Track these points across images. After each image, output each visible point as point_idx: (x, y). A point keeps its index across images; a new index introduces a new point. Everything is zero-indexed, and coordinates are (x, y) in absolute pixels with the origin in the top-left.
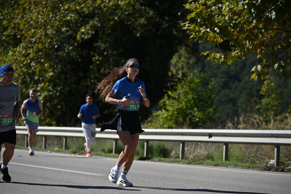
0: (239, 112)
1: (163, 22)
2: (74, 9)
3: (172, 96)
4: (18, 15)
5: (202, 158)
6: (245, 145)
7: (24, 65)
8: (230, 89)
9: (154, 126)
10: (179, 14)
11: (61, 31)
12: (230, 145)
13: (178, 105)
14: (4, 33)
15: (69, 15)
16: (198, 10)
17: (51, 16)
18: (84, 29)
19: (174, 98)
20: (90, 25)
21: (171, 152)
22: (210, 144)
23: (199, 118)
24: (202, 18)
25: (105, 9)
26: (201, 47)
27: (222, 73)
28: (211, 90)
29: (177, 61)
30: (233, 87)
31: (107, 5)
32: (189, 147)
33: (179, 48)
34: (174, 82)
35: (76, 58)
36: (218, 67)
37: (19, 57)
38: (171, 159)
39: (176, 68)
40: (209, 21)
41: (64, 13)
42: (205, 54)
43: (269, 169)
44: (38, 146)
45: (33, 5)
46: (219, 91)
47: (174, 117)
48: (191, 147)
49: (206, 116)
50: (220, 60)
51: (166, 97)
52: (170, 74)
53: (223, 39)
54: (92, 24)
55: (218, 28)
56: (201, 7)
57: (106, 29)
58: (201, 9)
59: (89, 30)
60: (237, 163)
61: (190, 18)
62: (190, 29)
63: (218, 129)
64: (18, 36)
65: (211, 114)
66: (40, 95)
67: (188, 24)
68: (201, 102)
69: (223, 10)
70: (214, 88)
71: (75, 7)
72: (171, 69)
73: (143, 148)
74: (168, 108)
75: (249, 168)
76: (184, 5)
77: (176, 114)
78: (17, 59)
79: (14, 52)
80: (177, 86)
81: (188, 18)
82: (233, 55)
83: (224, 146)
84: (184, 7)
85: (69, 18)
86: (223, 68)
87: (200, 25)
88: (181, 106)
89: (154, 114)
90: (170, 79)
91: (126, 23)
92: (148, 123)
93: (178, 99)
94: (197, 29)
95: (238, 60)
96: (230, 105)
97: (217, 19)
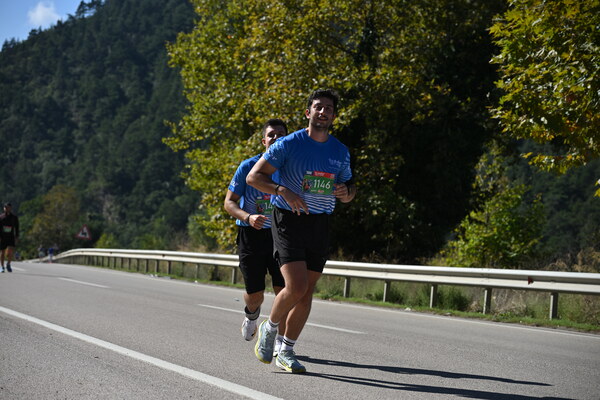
2: (333, 84)
3: (479, 219)
4: (252, 93)
5: (517, 312)
6: (585, 296)
8: (570, 211)
9: (449, 262)
10: (488, 96)
12: (560, 296)
14: (232, 118)
16: (517, 91)
17: (300, 94)
19: (480, 223)
20: (353, 106)
21: (471, 302)
23: (517, 252)
24: (523, 102)
25: (379, 85)
26: (525, 147)
27: (558, 186)
29: (486, 167)
30: (574, 207)
32: (499, 296)
33: (489, 145)
34: (480, 198)
36: (551, 178)
38: (470, 314)
39: (485, 177)
40: (532, 108)
42: (526, 156)
45: (275, 78)
46: (552, 213)
47: (480, 251)
48: (502, 296)
50: (549, 167)
51: (467, 221)
52: (474, 185)
53: (554, 135)
55: (546, 118)
56: (522, 85)
58: (521, 89)
60: (571, 323)
61: (506, 103)
62: (504, 119)
64: (251, 123)
65: (537, 248)
67: (501, 110)
68: (521, 228)
69: (554, 91)
71: (334, 81)
72: (477, 178)
73: (429, 294)
74: (469, 236)
75: (589, 331)
76: (495, 83)
77: (483, 246)
79: (244, 146)
80: (483, 204)
81: (502, 101)
82: (569, 159)
83: (552, 297)
84: (495, 85)
87: (518, 113)
88: (487, 233)
89: (450, 245)
90: (474, 193)
92: (439, 258)
93: (486, 223)
94: (514, 118)
95: (576, 167)
96: (568, 235)
97: (545, 105)
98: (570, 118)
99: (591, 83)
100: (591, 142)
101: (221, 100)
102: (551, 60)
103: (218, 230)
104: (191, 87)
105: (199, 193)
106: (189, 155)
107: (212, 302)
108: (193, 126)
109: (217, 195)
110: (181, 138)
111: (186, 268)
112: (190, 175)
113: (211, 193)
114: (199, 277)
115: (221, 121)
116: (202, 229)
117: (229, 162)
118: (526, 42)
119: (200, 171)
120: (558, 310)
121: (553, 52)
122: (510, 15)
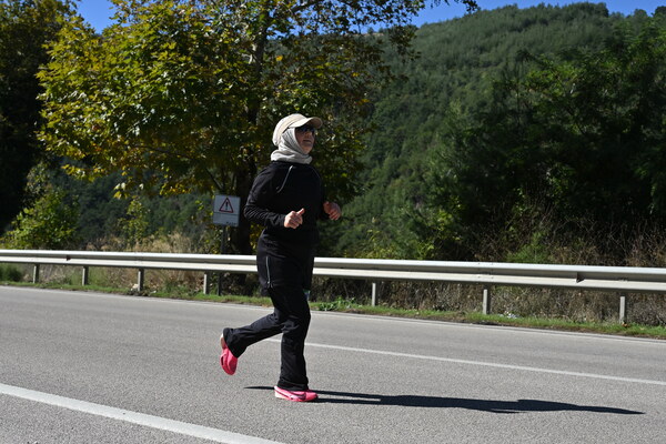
3: (29, 213)
5: (59, 281)
6: (107, 268)
8: (97, 208)
9: (7, 246)
10: (35, 123)
12: (90, 268)
13: (36, 224)
16: (57, 121)
19: (30, 216)
21: (24, 275)
22: (68, 266)
23: (61, 238)
24: (61, 129)
27: (89, 191)
29: (34, 177)
32: (45, 270)
34: (31, 198)
38: (24, 284)
39: (34, 183)
40: (69, 134)
42: (65, 168)
43: (132, 294)
46: (84, 210)
47: (31, 238)
48: (48, 270)
49: (67, 236)
50: (81, 177)
51: (21, 215)
52: (25, 189)
53: (85, 154)
55: (78, 142)
56: (60, 117)
60: (97, 287)
61: (48, 129)
62: (48, 141)
65: (74, 235)
69: (84, 122)
72: (28, 184)
74: (23, 227)
75: (110, 292)
76: (41, 113)
80: (34, 202)
82: (95, 172)
83: (84, 269)
84: (40, 116)
87: (57, 136)
89: (8, 234)
93: (36, 217)
95: (101, 177)
96: (97, 226)
97: (78, 131)
98: (96, 142)
100: (111, 160)
102: (82, 100)
118: (64, 86)
120: (88, 279)
121: (83, 94)
122: (52, 66)
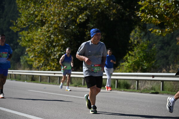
0: (170, 63)
1: (126, 12)
2: (75, 5)
3: (131, 54)
4: (44, 8)
5: (149, 89)
6: (173, 82)
7: (47, 37)
8: (165, 50)
9: (121, 71)
10: (135, 7)
11: (68, 17)
12: (164, 82)
13: (135, 59)
14: (36, 19)
15: (73, 8)
16: (146, 5)
17: (62, 9)
18: (81, 16)
19: (132, 55)
20: (84, 14)
21: (131, 86)
22: (153, 81)
23: (147, 66)
24: (149, 9)
25: (93, 5)
26: (147, 26)
27: (160, 41)
28: (153, 50)
29: (134, 34)
31: (94, 3)
32: (141, 83)
33: (135, 26)
34: (132, 46)
35: (77, 33)
36: (158, 37)
37: (44, 32)
38: (131, 90)
39: (134, 38)
40: (152, 11)
41: (70, 7)
42: (150, 30)
44: (55, 82)
46: (158, 51)
47: (132, 66)
48: (142, 83)
49: (150, 65)
50: (159, 34)
51: (128, 55)
52: (130, 42)
53: (161, 22)
54: (86, 13)
55: (157, 15)
56: (148, 3)
57: (93, 16)
58: (148, 4)
59: (84, 17)
60: (169, 92)
61: (142, 10)
62: (142, 16)
63: (158, 73)
64: (44, 21)
65: (153, 64)
66: (56, 54)
67: (141, 13)
68: (148, 57)
69: (160, 5)
70: (155, 49)
71: (76, 4)
72: (131, 38)
73: (115, 83)
74: (129, 61)
76: (138, 2)
77: (134, 65)
78: (43, 33)
79: (41, 29)
80: (134, 48)
81: (141, 9)
82: (166, 31)
83: (161, 83)
84: (138, 3)
85: (72, 10)
86: (161, 38)
87: (147, 13)
88: (136, 60)
89: (121, 64)
90: (130, 44)
91: (105, 13)
92: (117, 69)
93: (134, 56)
95: (169, 33)
96: (165, 59)
97: (157, 10)
98: (166, 15)
99: (174, 2)
100: (174, 24)
101: (32, 12)
103: (32, 61)
104: (20, 7)
105: (25, 48)
106: (21, 33)
107: (33, 89)
108: (22, 22)
109: (32, 48)
110: (17, 27)
111: (21, 77)
112: (21, 41)
113: (29, 47)
114: (26, 80)
115: (32, 20)
116: (27, 61)
117: (36, 35)
119: (25, 39)
120: (164, 88)
